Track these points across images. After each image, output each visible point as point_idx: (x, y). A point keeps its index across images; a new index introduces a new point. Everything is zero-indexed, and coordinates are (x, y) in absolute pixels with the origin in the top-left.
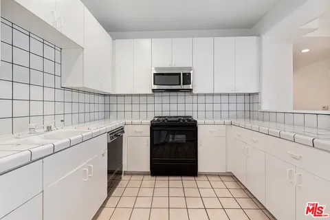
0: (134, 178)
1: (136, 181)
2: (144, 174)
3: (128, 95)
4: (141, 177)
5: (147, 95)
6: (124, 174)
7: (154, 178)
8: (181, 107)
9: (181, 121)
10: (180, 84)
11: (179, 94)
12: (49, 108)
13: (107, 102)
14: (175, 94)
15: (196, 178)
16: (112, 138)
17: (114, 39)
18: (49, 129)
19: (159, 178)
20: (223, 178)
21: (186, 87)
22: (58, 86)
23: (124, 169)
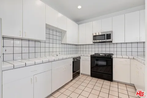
0: (84, 76)
1: (85, 77)
2: (88, 76)
3: (84, 45)
4: (87, 76)
5: (92, 44)
6: (81, 74)
7: (92, 78)
8: (108, 49)
9: (106, 56)
10: (105, 39)
11: (106, 43)
12: (58, 50)
13: (77, 47)
14: (105, 43)
15: (111, 82)
16: (74, 60)
17: (79, 25)
18: (57, 55)
19: (94, 78)
20: (127, 86)
21: (108, 40)
22: (60, 43)
23: (81, 72)
